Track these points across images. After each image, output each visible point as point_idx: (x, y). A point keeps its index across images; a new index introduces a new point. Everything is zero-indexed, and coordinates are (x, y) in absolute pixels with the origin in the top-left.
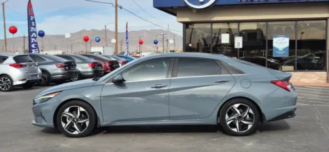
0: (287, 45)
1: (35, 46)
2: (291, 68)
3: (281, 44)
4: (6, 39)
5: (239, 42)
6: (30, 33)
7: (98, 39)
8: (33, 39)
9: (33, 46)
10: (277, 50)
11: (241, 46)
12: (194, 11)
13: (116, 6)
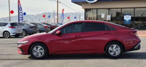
1: (21, 19)
3: (127, 18)
4: (10, 17)
6: (19, 13)
8: (20, 16)
9: (20, 19)
10: (126, 21)
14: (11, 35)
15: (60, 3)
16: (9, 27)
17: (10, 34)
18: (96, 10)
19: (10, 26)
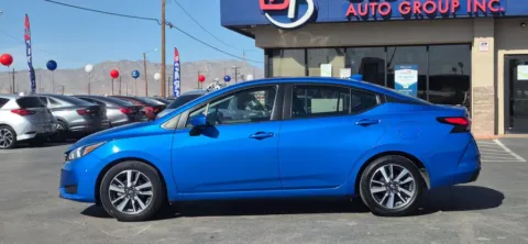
0: (415, 80)
3: (406, 78)
7: (135, 74)
10: (401, 87)
13: (164, 22)
14: (19, 138)
15: (172, 26)
16: (14, 111)
17: (15, 135)
18: (303, 51)
19: (17, 106)
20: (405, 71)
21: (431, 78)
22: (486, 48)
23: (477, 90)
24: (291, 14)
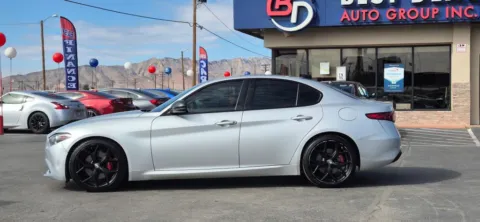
0: (402, 76)
2: (408, 106)
3: (394, 75)
4: (44, 71)
5: (341, 73)
7: (167, 70)
10: (390, 83)
11: (344, 78)
12: (286, 35)
15: (201, 28)
18: (305, 51)
20: (394, 68)
21: (416, 75)
22: (463, 49)
23: (455, 86)
24: (293, 19)
